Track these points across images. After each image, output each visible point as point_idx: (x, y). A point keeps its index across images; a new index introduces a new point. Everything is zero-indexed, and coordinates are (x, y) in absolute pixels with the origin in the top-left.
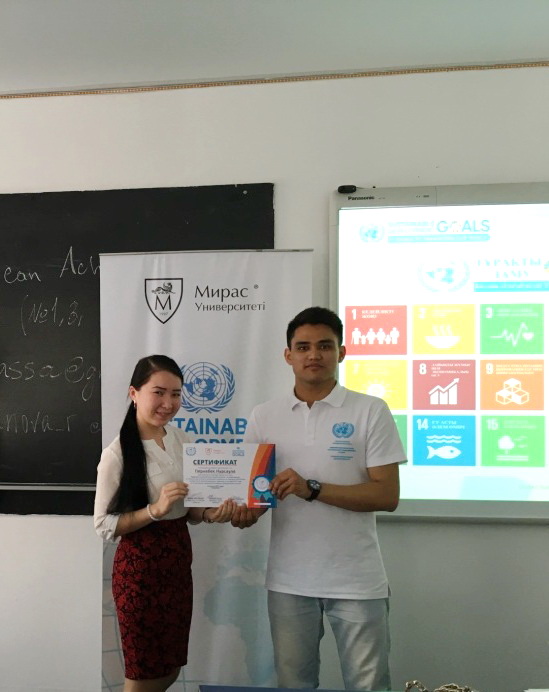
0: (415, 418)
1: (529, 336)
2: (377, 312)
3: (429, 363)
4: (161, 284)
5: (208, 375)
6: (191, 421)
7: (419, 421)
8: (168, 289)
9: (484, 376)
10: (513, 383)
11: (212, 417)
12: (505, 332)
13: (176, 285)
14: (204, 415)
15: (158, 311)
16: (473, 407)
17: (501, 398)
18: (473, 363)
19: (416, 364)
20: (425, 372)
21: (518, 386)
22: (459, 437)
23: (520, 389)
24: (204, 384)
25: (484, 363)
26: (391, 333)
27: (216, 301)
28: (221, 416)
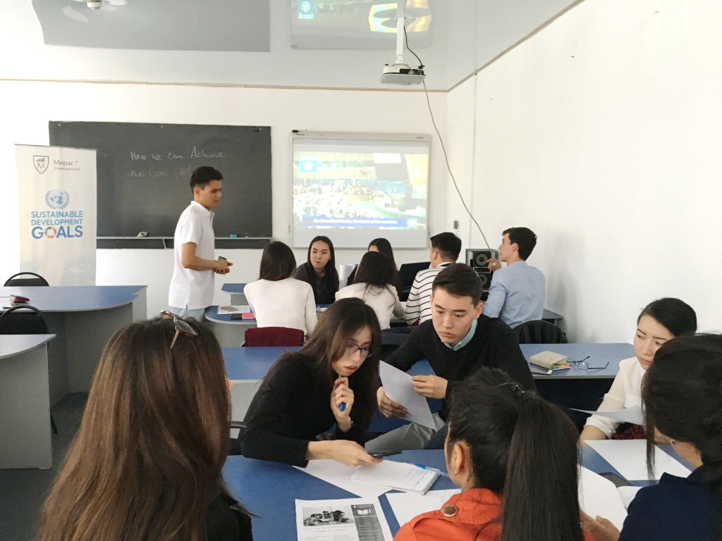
4: (40, 158)
5: (59, 195)
6: (53, 213)
8: (43, 160)
11: (61, 211)
13: (46, 159)
14: (58, 210)
15: (39, 169)
24: (58, 198)
27: (62, 166)
28: (64, 210)
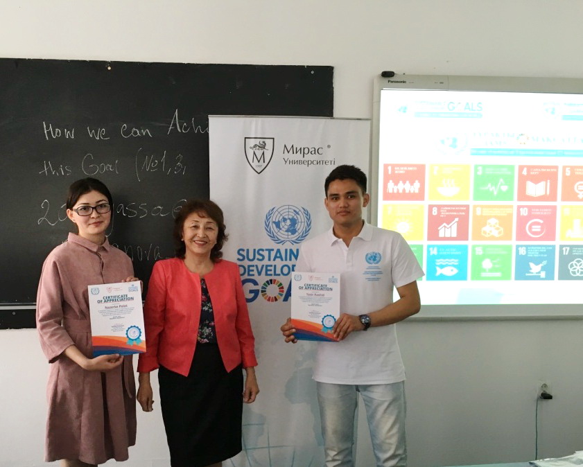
0: (429, 247)
1: (504, 188)
2: (406, 168)
3: (439, 207)
4: (257, 142)
5: (292, 215)
7: (431, 249)
8: (263, 146)
9: (475, 217)
10: (493, 221)
11: (294, 248)
12: (489, 185)
13: (269, 143)
15: (255, 164)
16: (467, 239)
17: (485, 233)
18: (467, 206)
19: (431, 207)
20: (436, 214)
21: (496, 224)
22: (457, 260)
23: (498, 226)
24: (288, 222)
25: (475, 207)
26: (415, 184)
27: (299, 157)
